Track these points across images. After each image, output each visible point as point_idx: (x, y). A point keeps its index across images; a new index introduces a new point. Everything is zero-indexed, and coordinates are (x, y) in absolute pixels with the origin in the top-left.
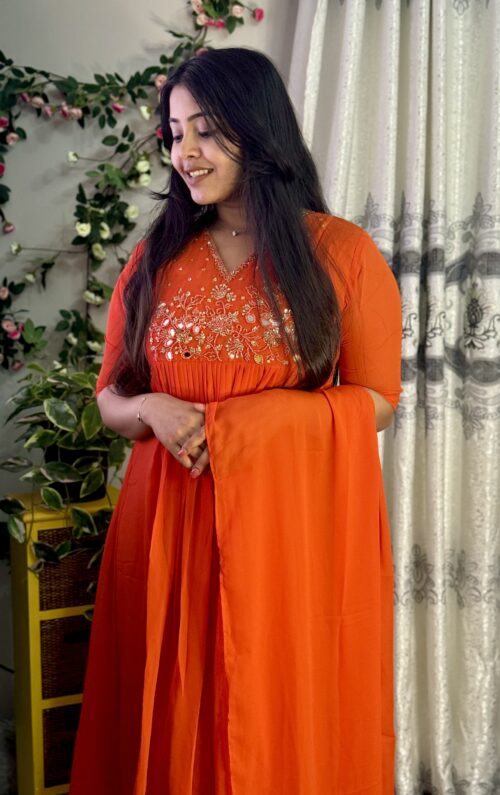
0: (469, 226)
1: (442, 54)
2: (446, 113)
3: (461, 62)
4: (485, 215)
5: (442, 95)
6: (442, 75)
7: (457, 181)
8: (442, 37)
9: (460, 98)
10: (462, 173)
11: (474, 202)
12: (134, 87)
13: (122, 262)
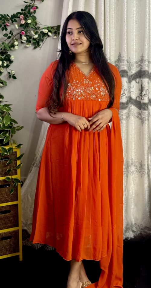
0: (117, 62)
1: (108, 11)
2: (110, 28)
3: (113, 13)
4: (122, 59)
5: (108, 23)
6: (108, 17)
7: (113, 48)
8: (108, 6)
9: (113, 24)
10: (115, 46)
11: (118, 55)
12: (13, 19)
13: (9, 73)
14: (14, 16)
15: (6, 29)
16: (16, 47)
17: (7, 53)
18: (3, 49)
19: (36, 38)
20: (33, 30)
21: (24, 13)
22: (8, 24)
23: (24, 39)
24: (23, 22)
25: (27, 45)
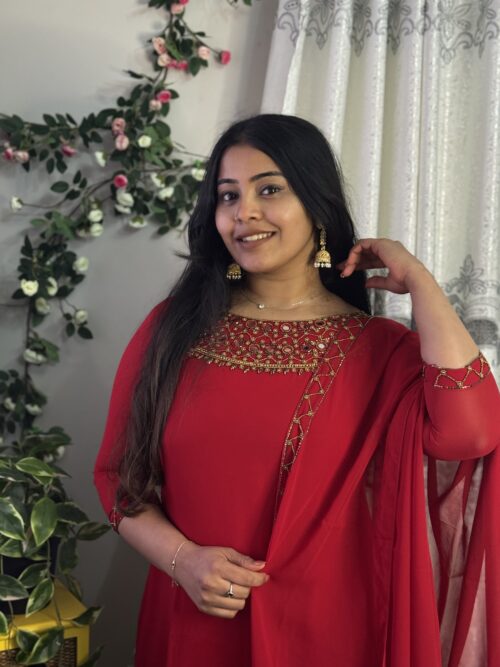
0: (456, 289)
4: (477, 280)
7: (443, 239)
8: (434, 87)
9: (446, 152)
11: (462, 265)
12: (88, 130)
13: (68, 317)
14: (92, 122)
15: (62, 167)
16: (96, 229)
17: (65, 246)
18: (48, 235)
19: (167, 198)
20: (155, 171)
21: (129, 111)
22: (69, 149)
23: (125, 201)
24: (123, 143)
25: (134, 220)
